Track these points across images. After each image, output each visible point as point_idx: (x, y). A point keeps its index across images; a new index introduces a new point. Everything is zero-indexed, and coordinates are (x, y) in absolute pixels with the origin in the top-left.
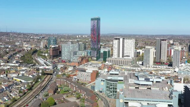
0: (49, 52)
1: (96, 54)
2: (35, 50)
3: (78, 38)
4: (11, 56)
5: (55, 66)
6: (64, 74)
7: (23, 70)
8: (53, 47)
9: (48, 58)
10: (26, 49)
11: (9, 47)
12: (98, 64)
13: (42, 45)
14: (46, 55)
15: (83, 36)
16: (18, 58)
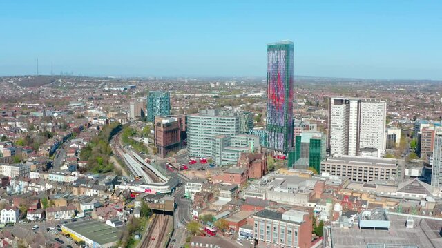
0: (152, 131)
1: (281, 141)
2: (116, 126)
3: (214, 89)
4: (58, 145)
5: (176, 184)
6: (209, 219)
7: (88, 200)
8: (165, 121)
9: (150, 150)
10: (93, 122)
11: (55, 115)
12: (304, 180)
13: (132, 112)
14: (146, 141)
15: (226, 84)
16: (74, 154)
